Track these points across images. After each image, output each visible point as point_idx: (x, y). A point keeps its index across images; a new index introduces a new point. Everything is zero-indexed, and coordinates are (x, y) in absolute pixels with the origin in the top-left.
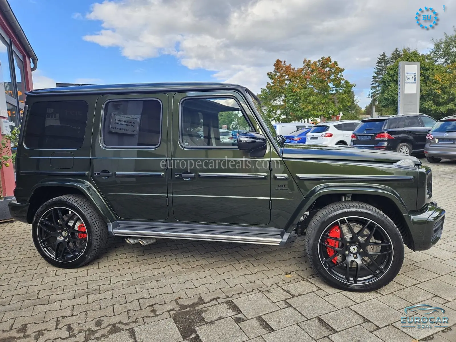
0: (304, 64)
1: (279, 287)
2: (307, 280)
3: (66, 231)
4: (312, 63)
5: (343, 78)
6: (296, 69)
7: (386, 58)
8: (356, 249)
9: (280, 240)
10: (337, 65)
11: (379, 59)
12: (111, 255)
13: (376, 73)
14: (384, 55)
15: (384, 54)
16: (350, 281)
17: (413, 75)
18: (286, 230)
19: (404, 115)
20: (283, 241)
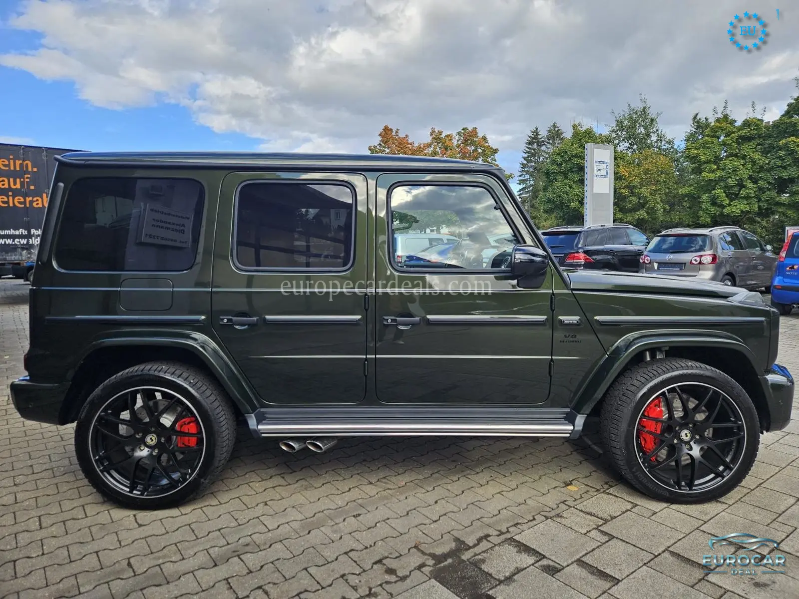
0: (431, 137)
1: (571, 507)
2: (604, 491)
3: (154, 435)
4: (443, 136)
5: (496, 163)
6: (416, 145)
7: (539, 137)
8: (689, 435)
9: (572, 428)
10: (486, 142)
11: (530, 137)
12: (228, 476)
13: (525, 159)
14: (536, 132)
15: (537, 129)
16: (682, 488)
17: (605, 166)
18: (577, 409)
19: (604, 226)
20: (576, 428)
